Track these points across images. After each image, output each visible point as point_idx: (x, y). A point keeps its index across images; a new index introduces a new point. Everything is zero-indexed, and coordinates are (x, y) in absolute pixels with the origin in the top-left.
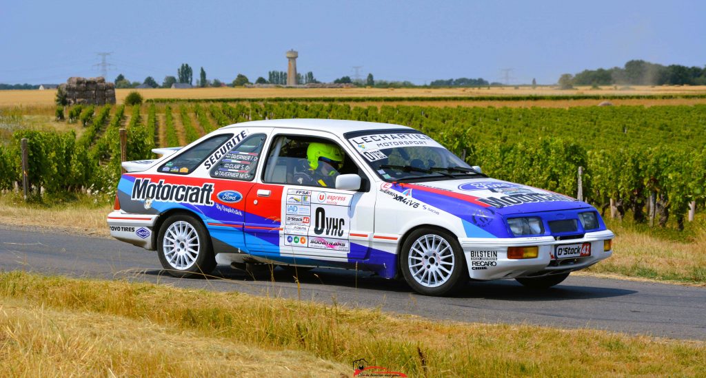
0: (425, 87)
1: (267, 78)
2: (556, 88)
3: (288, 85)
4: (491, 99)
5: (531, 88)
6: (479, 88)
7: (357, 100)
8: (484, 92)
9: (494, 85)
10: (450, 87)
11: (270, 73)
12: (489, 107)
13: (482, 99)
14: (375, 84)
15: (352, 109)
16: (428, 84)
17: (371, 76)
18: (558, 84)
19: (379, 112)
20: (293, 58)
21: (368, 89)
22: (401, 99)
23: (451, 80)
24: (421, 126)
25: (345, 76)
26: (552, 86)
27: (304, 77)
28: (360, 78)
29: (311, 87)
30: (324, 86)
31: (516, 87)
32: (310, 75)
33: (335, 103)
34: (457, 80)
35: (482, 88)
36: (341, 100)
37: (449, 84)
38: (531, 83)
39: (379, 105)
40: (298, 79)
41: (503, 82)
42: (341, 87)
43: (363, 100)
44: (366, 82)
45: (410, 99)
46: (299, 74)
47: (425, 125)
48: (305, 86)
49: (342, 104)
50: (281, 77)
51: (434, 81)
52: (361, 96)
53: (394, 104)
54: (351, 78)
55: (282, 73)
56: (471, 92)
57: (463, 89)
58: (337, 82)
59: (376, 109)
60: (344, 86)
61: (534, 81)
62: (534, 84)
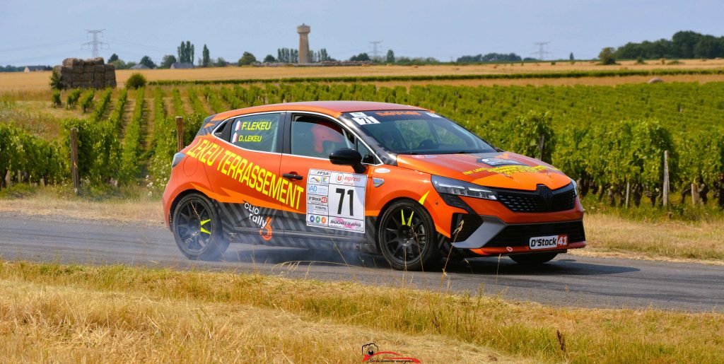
0: (452, 63)
1: (276, 56)
2: (596, 63)
3: (299, 64)
4: (529, 76)
5: (569, 63)
6: (512, 65)
7: (381, 80)
8: (517, 68)
9: (528, 60)
10: (480, 64)
11: (279, 50)
12: (529, 85)
13: (519, 77)
14: (396, 61)
15: (378, 89)
16: (455, 60)
17: (391, 53)
18: (598, 59)
19: (408, 92)
20: (304, 31)
21: (388, 67)
22: (430, 78)
23: (480, 56)
24: (455, 107)
25: (363, 53)
26: (593, 61)
27: (317, 55)
28: (378, 54)
29: (326, 66)
30: (339, 64)
31: (553, 63)
32: (324, 52)
33: (357, 83)
34: (486, 56)
35: (515, 64)
36: (364, 80)
37: (477, 60)
38: (568, 58)
39: (408, 85)
40: (309, 55)
41: (538, 57)
42: (360, 65)
43: (388, 79)
44: (386, 59)
45: (439, 78)
46: (312, 52)
47: (460, 106)
48: (320, 64)
49: (365, 84)
50: (292, 54)
51: (461, 56)
52: (385, 75)
53: (424, 84)
54: (369, 55)
55: (292, 50)
56: (503, 69)
57: (493, 65)
58: (354, 59)
59: (404, 89)
60: (363, 65)
61: (572, 56)
62: (572, 60)
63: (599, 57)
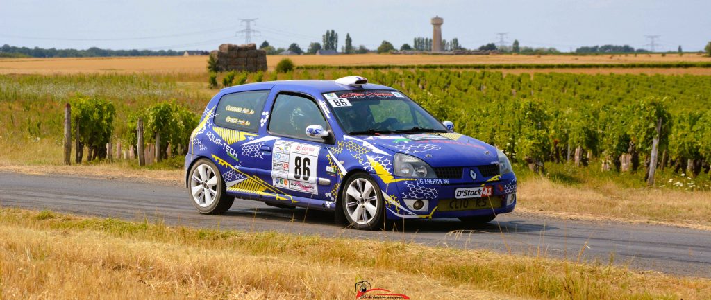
0: (572, 54)
1: (412, 45)
2: (703, 55)
3: (433, 52)
4: (642, 66)
5: (678, 55)
6: (626, 56)
7: (508, 67)
8: (631, 59)
9: (641, 51)
10: (597, 54)
11: (415, 39)
12: (642, 74)
13: (633, 66)
14: (520, 51)
15: (504, 76)
16: (574, 50)
17: (516, 43)
18: (704, 51)
19: (532, 79)
20: (437, 23)
21: (513, 56)
22: (552, 67)
23: (597, 47)
24: (575, 93)
25: (490, 43)
26: (700, 53)
27: (450, 44)
28: (505, 44)
29: (457, 54)
30: (470, 53)
31: (664, 54)
32: (456, 41)
33: (486, 70)
34: (602, 47)
35: (629, 55)
36: (492, 67)
37: (594, 51)
38: (677, 50)
39: (532, 72)
40: (442, 45)
41: (649, 49)
42: (488, 54)
43: (513, 67)
44: (512, 49)
45: (560, 66)
46: (444, 41)
47: (580, 92)
48: (451, 52)
49: (493, 71)
50: (426, 44)
51: (579, 47)
52: (511, 63)
53: (546, 71)
54: (496, 45)
55: (427, 39)
56: (618, 59)
57: (609, 56)
58: (482, 48)
59: (529, 76)
60: (491, 53)
61: (680, 48)
62: (680, 52)
63: (706, 49)
